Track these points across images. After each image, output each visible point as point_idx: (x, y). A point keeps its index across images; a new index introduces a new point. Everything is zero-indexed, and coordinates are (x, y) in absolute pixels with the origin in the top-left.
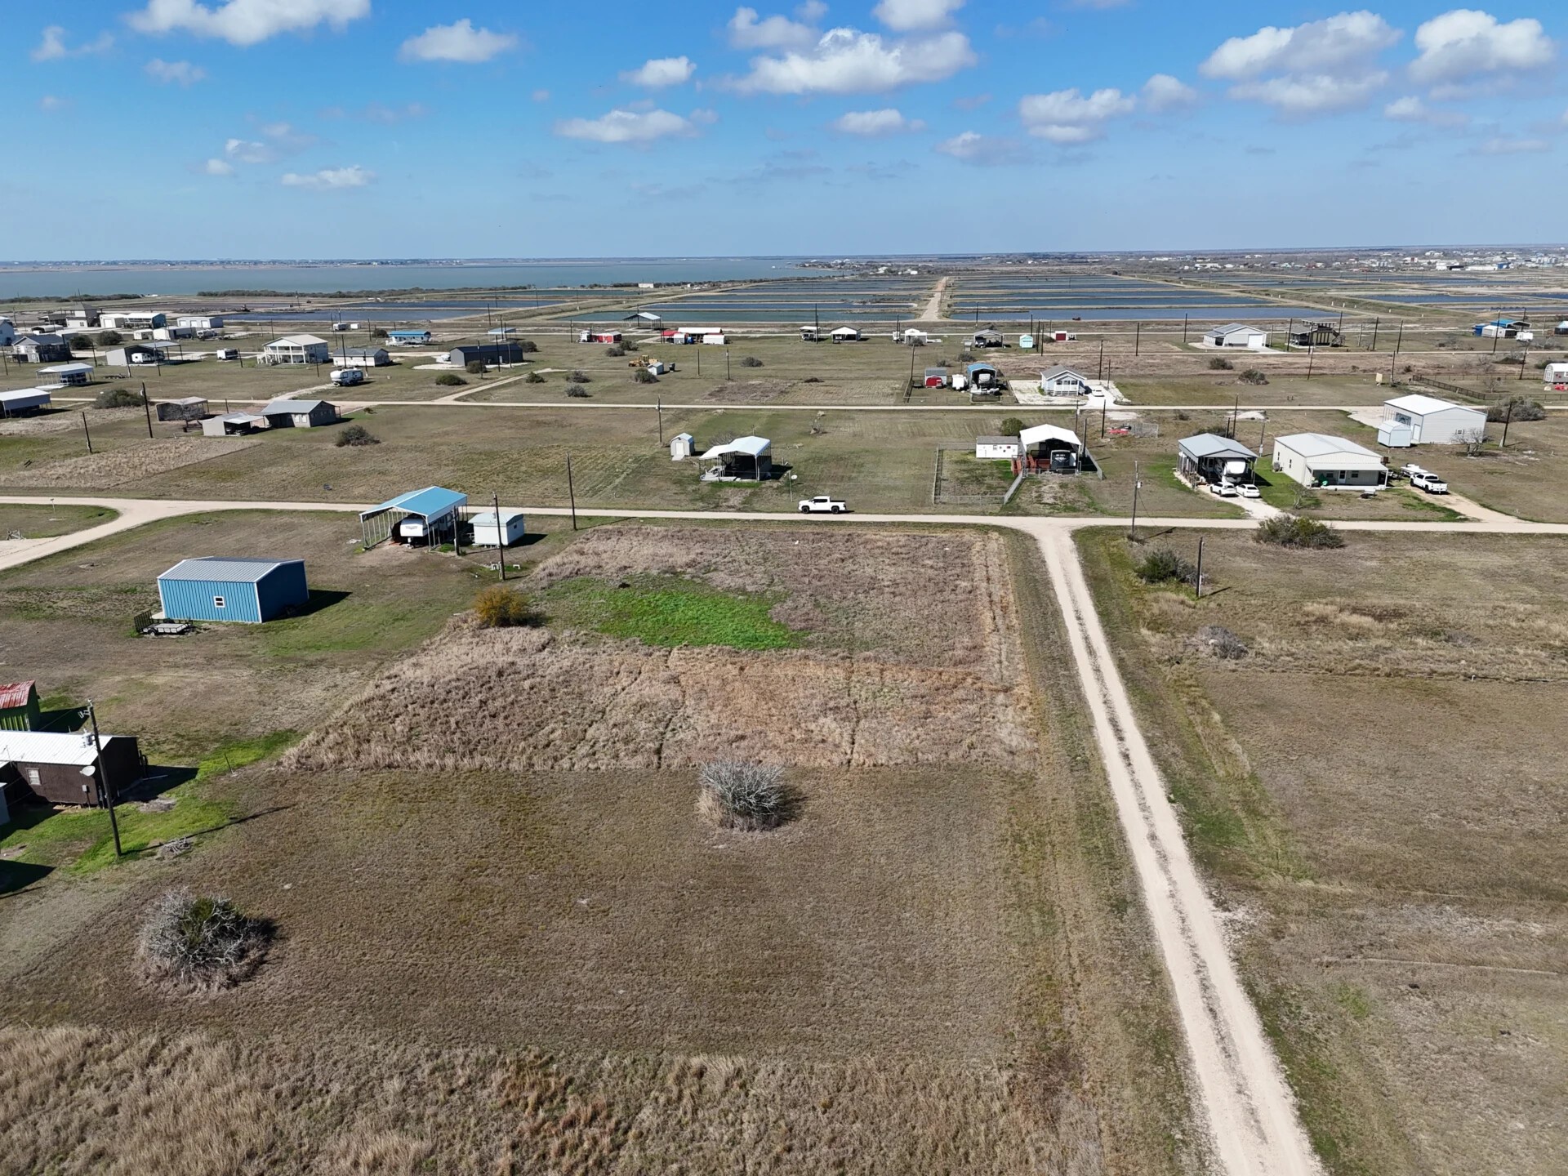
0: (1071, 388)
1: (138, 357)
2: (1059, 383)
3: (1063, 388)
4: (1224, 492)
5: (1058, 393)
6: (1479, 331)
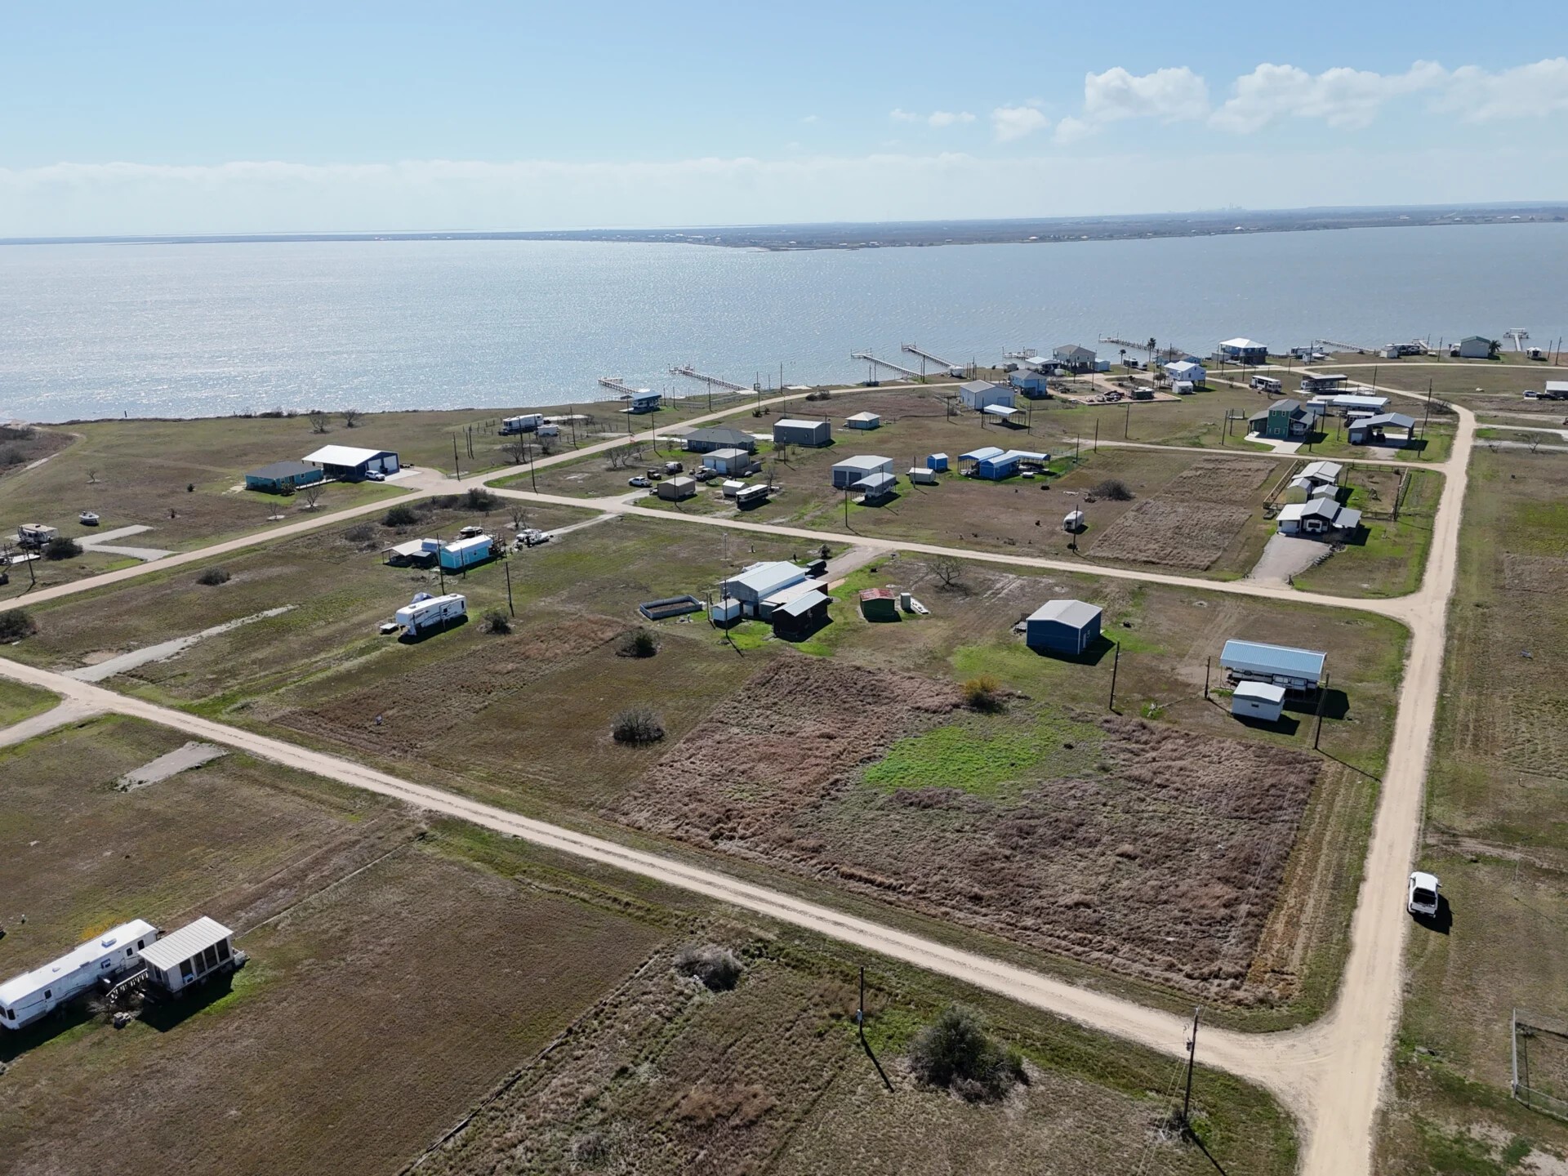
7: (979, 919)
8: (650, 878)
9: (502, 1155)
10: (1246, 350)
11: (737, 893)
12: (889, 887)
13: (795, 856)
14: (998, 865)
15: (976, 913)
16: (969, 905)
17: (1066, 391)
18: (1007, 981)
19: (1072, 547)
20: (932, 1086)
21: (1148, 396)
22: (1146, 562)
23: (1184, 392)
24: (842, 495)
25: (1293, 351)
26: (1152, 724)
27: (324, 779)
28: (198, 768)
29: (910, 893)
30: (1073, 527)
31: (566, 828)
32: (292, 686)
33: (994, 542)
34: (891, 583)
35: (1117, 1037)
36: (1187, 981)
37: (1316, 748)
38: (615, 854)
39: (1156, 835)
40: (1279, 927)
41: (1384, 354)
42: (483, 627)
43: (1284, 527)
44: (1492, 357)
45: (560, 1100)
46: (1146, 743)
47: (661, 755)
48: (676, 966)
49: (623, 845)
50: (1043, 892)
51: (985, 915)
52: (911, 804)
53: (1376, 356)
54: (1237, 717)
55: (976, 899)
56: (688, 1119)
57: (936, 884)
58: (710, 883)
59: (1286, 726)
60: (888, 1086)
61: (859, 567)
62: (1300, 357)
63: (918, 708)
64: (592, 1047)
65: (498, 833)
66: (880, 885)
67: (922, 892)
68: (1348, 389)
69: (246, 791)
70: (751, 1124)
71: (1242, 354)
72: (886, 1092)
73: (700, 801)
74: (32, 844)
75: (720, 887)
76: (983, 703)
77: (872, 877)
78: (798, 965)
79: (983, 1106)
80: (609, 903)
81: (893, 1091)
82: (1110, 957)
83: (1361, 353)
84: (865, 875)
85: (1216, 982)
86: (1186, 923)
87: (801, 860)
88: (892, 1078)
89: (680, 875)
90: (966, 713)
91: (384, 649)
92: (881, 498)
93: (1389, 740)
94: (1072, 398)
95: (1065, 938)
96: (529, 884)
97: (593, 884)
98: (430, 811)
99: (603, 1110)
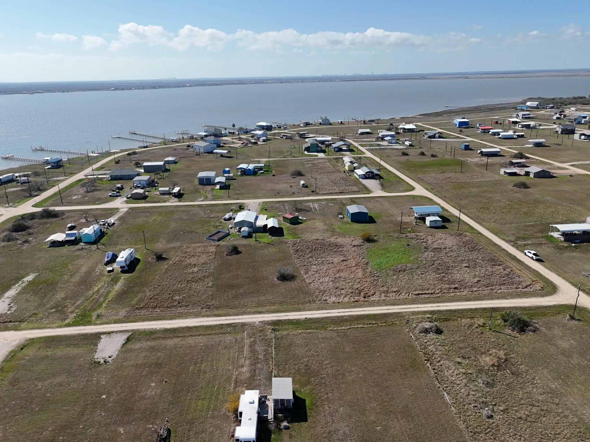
1: (583, 137)
7: (464, 293)
8: (370, 314)
9: (471, 396)
10: (266, 126)
11: (400, 309)
12: (432, 293)
13: (396, 294)
14: (446, 279)
15: (461, 292)
16: (456, 291)
17: (225, 144)
18: (495, 304)
19: (313, 192)
20: (522, 333)
21: (255, 143)
22: (341, 193)
23: (264, 141)
24: (209, 188)
25: (277, 126)
26: (417, 234)
27: (195, 327)
28: (126, 343)
29: (439, 293)
30: (305, 186)
31: (317, 310)
32: (106, 302)
33: (287, 194)
34: (279, 212)
35: (534, 306)
36: (524, 289)
37: (458, 230)
38: (347, 312)
39: (464, 260)
40: (518, 272)
41: (302, 125)
42: (151, 259)
43: (360, 177)
44: (331, 124)
45: (458, 376)
46: (423, 239)
47: (304, 280)
48: (420, 332)
49: (345, 308)
50: (466, 281)
51: (463, 291)
52: (400, 271)
53: (299, 126)
54: (430, 227)
55: (456, 288)
56: (493, 365)
57: (441, 289)
58: (388, 309)
59: (444, 227)
60: (515, 337)
61: (259, 210)
62: (281, 127)
63: (354, 246)
64: (440, 361)
65: (299, 320)
66: (429, 294)
67: (441, 291)
68: (309, 136)
69: (170, 343)
70: (506, 360)
71: (265, 127)
72: (516, 339)
73: (343, 289)
74: (104, 396)
75: (393, 309)
76: (369, 240)
77: (424, 292)
78: (446, 320)
79: (538, 332)
80: (371, 325)
81: (517, 338)
82: (502, 290)
83: (294, 125)
84: (422, 292)
85: (529, 287)
86: (503, 277)
87: (399, 294)
88: (512, 335)
89: (376, 310)
90: (368, 244)
91: (122, 278)
92: (225, 187)
93: (469, 225)
94: (232, 146)
95: (487, 290)
96: (337, 330)
97: (356, 322)
98: (261, 322)
99: (471, 374)
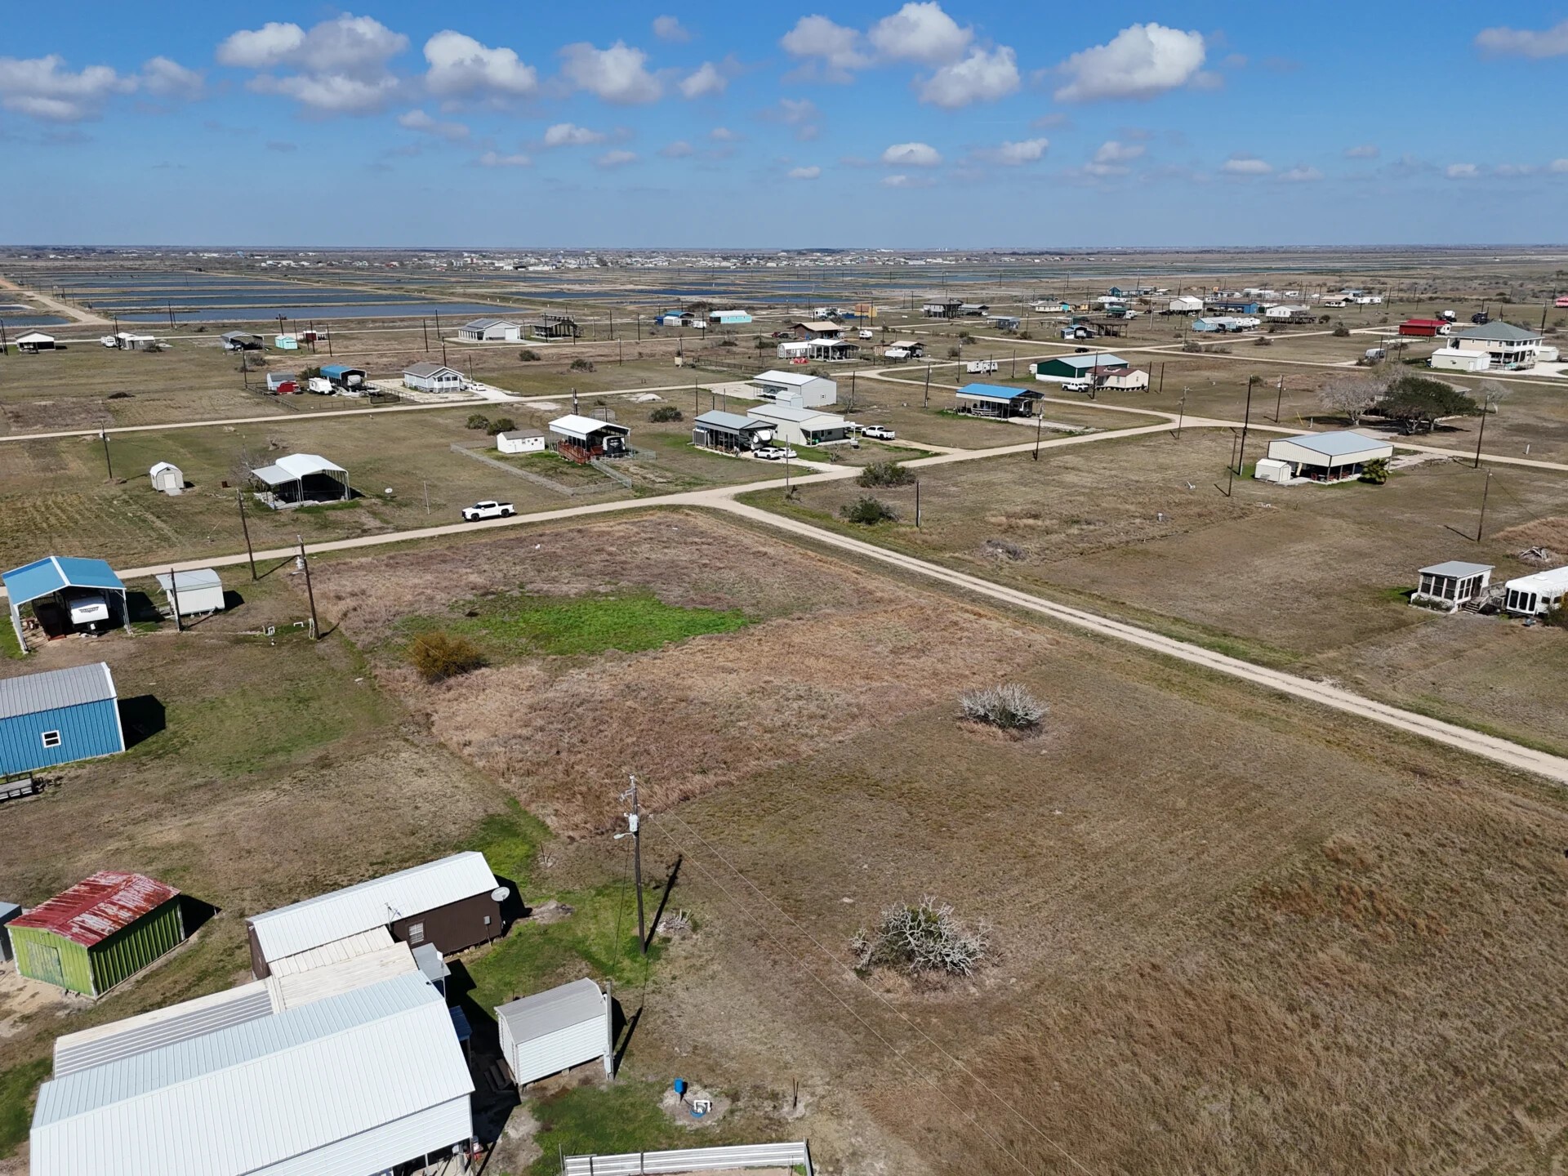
0: (452, 384)
2: (440, 379)
3: (445, 384)
4: (773, 456)
5: (441, 390)
6: (660, 321)
98: (1312, 679)
